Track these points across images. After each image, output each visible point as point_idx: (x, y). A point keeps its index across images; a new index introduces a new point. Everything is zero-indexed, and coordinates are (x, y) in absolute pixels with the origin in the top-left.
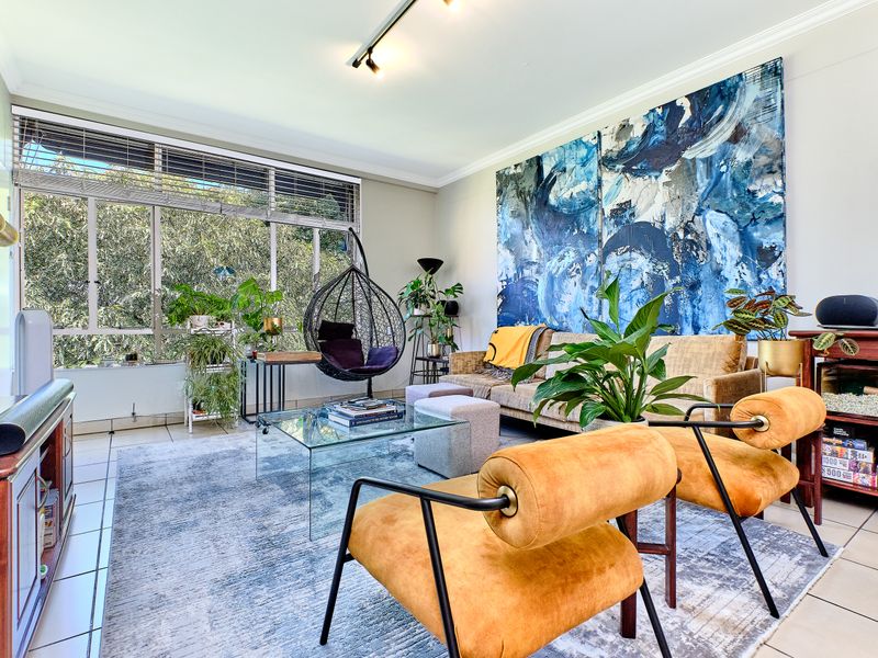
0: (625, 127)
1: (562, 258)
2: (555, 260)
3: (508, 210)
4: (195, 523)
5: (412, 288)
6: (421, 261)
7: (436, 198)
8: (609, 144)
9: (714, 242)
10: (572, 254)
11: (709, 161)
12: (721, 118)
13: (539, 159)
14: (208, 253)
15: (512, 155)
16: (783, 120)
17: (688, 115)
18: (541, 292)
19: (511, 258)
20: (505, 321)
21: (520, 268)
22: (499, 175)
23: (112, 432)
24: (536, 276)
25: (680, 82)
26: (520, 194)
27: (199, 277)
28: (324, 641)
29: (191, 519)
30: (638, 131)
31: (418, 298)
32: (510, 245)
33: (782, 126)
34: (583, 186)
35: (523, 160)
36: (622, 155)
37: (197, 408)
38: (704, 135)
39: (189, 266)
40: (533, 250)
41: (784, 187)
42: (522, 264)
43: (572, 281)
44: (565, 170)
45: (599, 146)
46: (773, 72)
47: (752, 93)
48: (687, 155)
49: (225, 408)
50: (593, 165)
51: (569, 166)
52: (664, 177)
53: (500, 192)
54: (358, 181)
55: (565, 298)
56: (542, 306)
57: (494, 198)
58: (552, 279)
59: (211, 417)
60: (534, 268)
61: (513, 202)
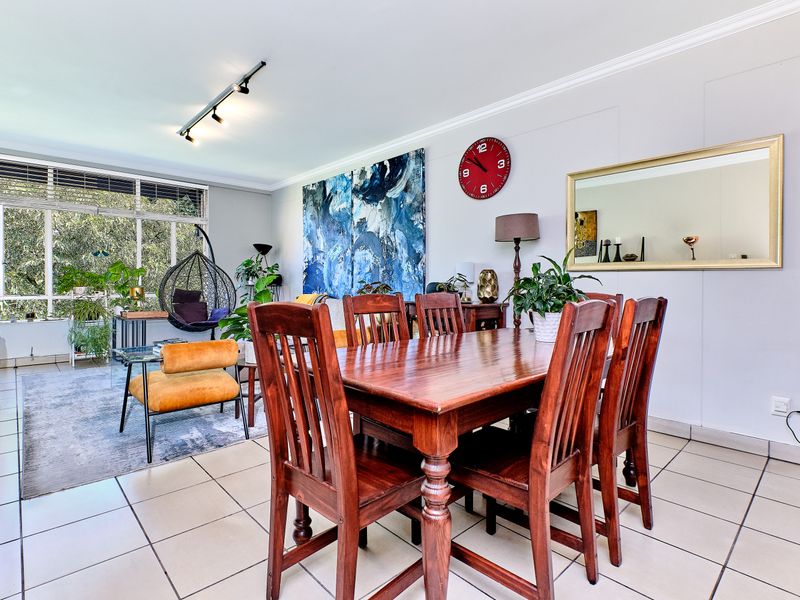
0: (363, 172)
1: (335, 250)
2: (332, 251)
3: (309, 214)
4: (71, 404)
5: (246, 265)
6: (256, 246)
7: (269, 198)
8: (356, 181)
9: (398, 247)
10: (340, 248)
11: (396, 200)
12: (401, 176)
13: (324, 183)
14: (95, 228)
15: (310, 177)
16: (424, 183)
17: (388, 171)
18: (325, 271)
19: (310, 247)
20: (307, 291)
21: (315, 255)
22: (304, 190)
23: (16, 367)
24: (323, 261)
25: (385, 152)
26: (315, 204)
27: (86, 247)
28: (121, 430)
29: (69, 402)
30: (369, 176)
31: (250, 272)
32: (310, 238)
33: (424, 187)
34: (344, 205)
35: (316, 182)
36: (362, 189)
37: (78, 350)
38: (395, 184)
39: (77, 238)
40: (321, 244)
41: (424, 219)
42: (316, 252)
43: (339, 265)
44: (336, 193)
45: (352, 180)
46: (420, 155)
47: (412, 165)
48: (388, 195)
49: (98, 350)
50: (349, 192)
51: (339, 190)
52: (379, 207)
53: (304, 201)
54: (206, 188)
55: (337, 276)
56: (326, 282)
57: (302, 205)
58: (330, 263)
59: (88, 357)
60: (322, 255)
61: (311, 209)
